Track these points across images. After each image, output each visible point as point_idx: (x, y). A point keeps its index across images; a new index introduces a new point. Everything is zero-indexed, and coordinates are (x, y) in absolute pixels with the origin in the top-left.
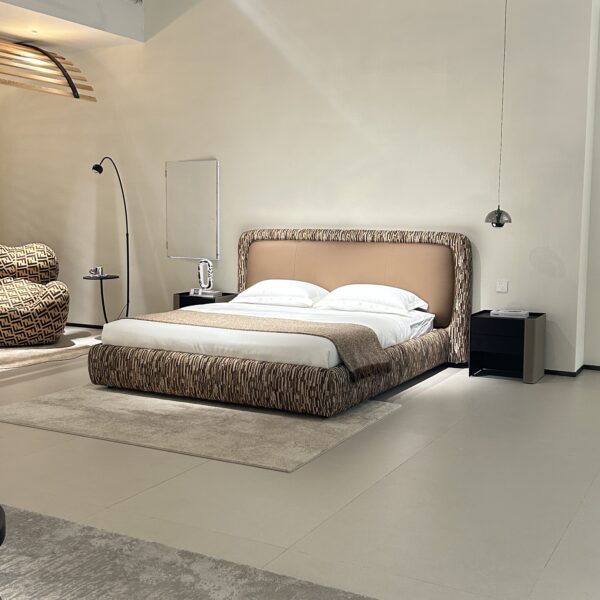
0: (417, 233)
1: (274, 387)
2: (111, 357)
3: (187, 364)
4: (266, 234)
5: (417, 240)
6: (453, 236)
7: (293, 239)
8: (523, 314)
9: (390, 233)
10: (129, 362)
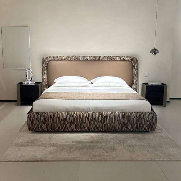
0: (118, 57)
1: (131, 122)
2: (43, 118)
3: (86, 117)
4: (56, 58)
5: (119, 59)
6: (133, 58)
7: (68, 60)
8: (159, 84)
9: (108, 57)
10: (53, 119)
